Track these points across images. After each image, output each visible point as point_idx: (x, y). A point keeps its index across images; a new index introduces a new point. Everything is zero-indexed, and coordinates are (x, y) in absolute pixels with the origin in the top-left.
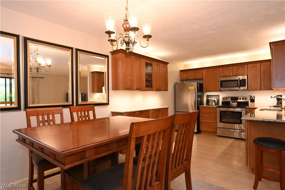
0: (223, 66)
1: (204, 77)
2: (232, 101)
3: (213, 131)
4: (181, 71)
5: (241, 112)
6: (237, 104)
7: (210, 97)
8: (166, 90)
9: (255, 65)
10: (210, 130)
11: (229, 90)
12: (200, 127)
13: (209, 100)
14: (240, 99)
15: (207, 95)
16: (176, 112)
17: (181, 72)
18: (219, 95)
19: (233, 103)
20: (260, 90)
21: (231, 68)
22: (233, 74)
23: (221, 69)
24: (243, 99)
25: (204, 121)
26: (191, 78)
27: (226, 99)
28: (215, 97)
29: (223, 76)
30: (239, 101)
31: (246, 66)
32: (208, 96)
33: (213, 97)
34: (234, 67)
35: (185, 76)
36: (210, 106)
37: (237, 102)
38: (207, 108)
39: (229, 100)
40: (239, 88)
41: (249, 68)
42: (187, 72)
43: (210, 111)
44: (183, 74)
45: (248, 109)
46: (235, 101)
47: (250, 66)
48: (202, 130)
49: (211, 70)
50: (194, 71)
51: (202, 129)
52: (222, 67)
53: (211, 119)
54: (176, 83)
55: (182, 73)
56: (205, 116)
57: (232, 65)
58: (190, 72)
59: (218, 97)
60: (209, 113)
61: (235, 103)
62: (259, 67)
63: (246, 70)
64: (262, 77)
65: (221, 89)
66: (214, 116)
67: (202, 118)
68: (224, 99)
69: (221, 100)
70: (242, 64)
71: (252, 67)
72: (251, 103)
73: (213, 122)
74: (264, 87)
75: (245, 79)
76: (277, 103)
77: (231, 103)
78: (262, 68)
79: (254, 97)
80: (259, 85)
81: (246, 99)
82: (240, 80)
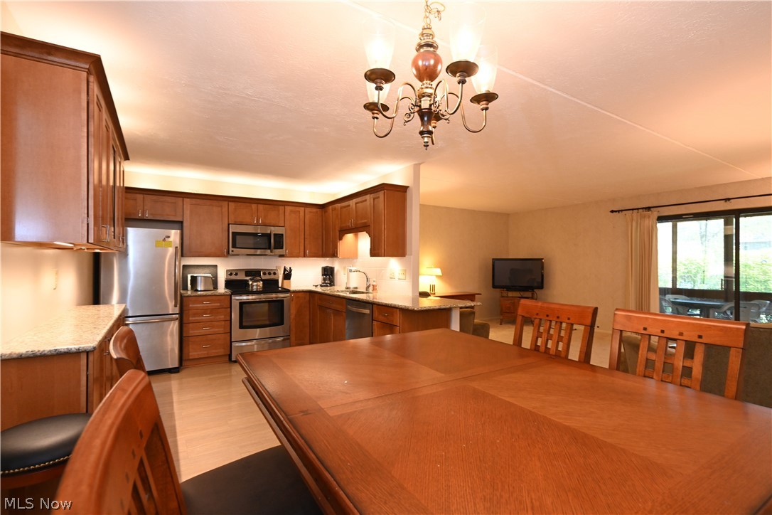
0: (237, 200)
1: (187, 217)
2: (251, 279)
3: (220, 354)
5: (283, 300)
6: (263, 284)
7: (192, 270)
9: (297, 209)
10: (213, 352)
11: (248, 255)
13: (196, 277)
14: (265, 274)
15: (184, 266)
18: (216, 266)
19: (253, 282)
20: (305, 256)
21: (254, 206)
22: (257, 220)
23: (232, 205)
24: (270, 274)
25: (196, 332)
26: (143, 213)
27: (236, 274)
28: (207, 270)
29: (235, 222)
30: (263, 277)
31: (281, 208)
32: (186, 267)
33: (201, 270)
34: (259, 205)
36: (199, 293)
37: (262, 280)
38: (205, 298)
39: (242, 277)
40: (271, 252)
41: (287, 214)
43: (213, 304)
45: (294, 294)
46: (258, 278)
47: (288, 209)
48: (191, 358)
49: (208, 202)
50: (155, 198)
51: (191, 354)
52: (232, 201)
53: (216, 323)
56: (199, 318)
57: (256, 201)
58: (140, 196)
59: (212, 269)
60: (212, 311)
61: (259, 283)
62: (302, 214)
63: (282, 216)
64: (307, 233)
65: (233, 251)
66: (223, 317)
67: (191, 325)
68: (231, 274)
69: (222, 277)
70: (275, 203)
71: (291, 211)
72: (285, 281)
73: (221, 330)
74: (310, 252)
75: (282, 235)
76: (324, 280)
77: (250, 283)
78: (307, 217)
79: (291, 270)
80: (302, 248)
81: (275, 274)
82: (275, 235)
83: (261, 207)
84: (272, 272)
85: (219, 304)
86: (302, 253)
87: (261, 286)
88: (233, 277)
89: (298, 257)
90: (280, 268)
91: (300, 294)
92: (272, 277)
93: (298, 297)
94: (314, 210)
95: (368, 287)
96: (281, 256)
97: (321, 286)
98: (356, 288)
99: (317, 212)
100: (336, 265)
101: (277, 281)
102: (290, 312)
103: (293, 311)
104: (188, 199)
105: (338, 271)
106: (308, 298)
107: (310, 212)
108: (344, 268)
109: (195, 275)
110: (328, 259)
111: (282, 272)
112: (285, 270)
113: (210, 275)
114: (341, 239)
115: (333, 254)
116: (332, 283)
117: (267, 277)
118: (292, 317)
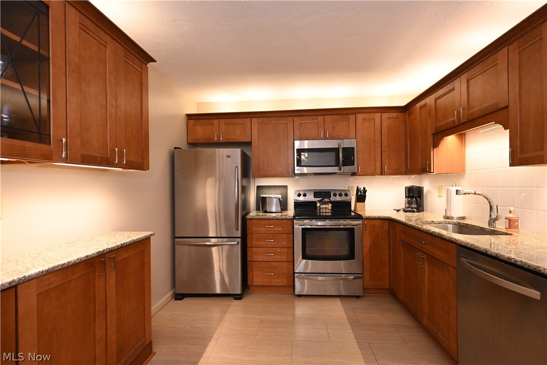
0: (302, 114)
1: (255, 137)
2: (319, 201)
3: (283, 285)
4: (190, 117)
5: (353, 229)
6: (333, 207)
7: (265, 190)
8: (140, 163)
9: (371, 115)
10: (276, 282)
12: (249, 276)
13: (266, 198)
14: (335, 195)
15: (257, 186)
16: (176, 240)
17: (188, 119)
18: (286, 186)
19: (322, 204)
20: (382, 174)
21: (320, 119)
22: (325, 134)
23: (297, 119)
24: (340, 195)
25: (259, 258)
26: (218, 137)
27: (305, 195)
28: (278, 191)
29: (301, 137)
30: (333, 198)
31: (352, 117)
32: (259, 188)
33: (272, 191)
34: (326, 117)
35: (201, 132)
37: (331, 202)
38: (267, 222)
39: (310, 198)
40: (340, 169)
41: (359, 123)
42: (207, 122)
43: (276, 229)
44: (194, 125)
45: (367, 221)
46: (327, 200)
47: (360, 117)
48: (254, 284)
49: (273, 119)
50: (228, 121)
51: (254, 280)
52: (298, 116)
53: (279, 250)
54: (175, 148)
55: (192, 122)
56: (262, 243)
57: (322, 112)
58: (216, 121)
59: (283, 190)
60: (274, 235)
61: (327, 206)
62: (378, 121)
63: (352, 126)
64: (385, 144)
65: (298, 170)
66: (286, 243)
67: (254, 249)
68: (299, 195)
69: (292, 198)
70: (344, 112)
71: (364, 120)
72: (358, 204)
73: (284, 258)
74: (389, 169)
75: (354, 148)
76: (409, 203)
77: (318, 205)
78: (385, 124)
79: (365, 191)
80: (378, 164)
81: (346, 195)
82: (343, 149)
83: (328, 118)
84: (343, 193)
85: (281, 229)
86: (379, 170)
87: (330, 208)
88: (302, 199)
89: (374, 175)
90: (352, 188)
91: (376, 222)
92: (343, 198)
93: (373, 226)
94: (394, 115)
95: (492, 221)
96: (354, 174)
97: (405, 211)
98: (463, 218)
99: (398, 118)
100: (426, 184)
101: (349, 203)
102: (363, 243)
103: (367, 243)
104: (256, 119)
105: (428, 191)
106: (386, 227)
107: (389, 118)
108: (440, 188)
109: (265, 196)
110: (413, 176)
111: (355, 193)
112: (358, 190)
113: (280, 196)
114: (436, 145)
115: (425, 169)
116: (420, 208)
117: (338, 198)
118: (366, 250)
